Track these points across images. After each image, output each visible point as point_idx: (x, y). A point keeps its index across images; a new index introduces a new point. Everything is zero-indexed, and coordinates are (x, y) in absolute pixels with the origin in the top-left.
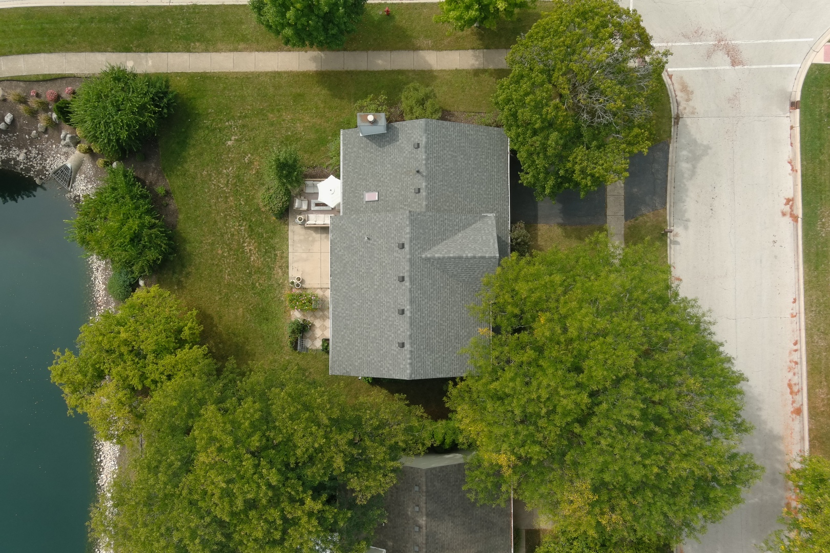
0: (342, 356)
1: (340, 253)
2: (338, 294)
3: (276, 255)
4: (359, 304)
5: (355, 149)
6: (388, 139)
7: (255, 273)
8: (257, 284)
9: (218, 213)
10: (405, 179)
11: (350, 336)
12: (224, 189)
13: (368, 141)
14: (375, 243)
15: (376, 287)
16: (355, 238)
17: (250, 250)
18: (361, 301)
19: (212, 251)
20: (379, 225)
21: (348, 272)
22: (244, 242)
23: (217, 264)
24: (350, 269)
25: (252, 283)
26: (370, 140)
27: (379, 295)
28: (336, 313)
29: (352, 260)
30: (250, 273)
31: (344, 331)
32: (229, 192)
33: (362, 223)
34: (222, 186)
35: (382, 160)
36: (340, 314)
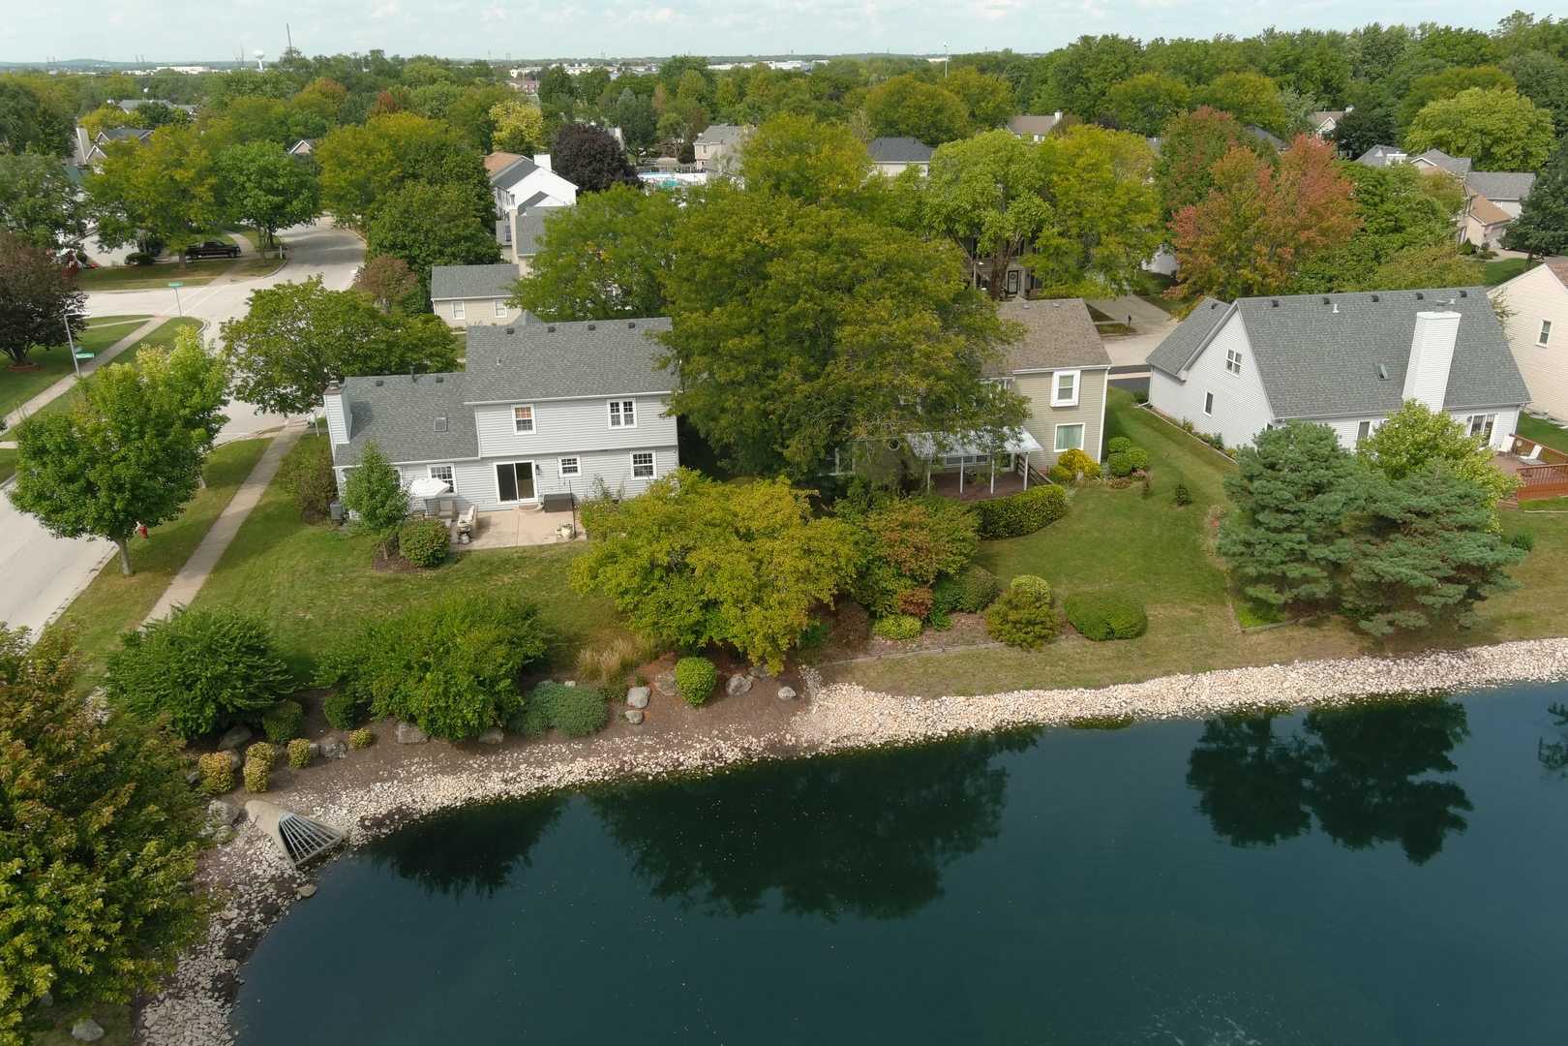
0: (656, 380)
1: (518, 390)
2: (574, 389)
3: (520, 558)
4: (585, 367)
6: (362, 413)
7: (549, 571)
10: (422, 392)
11: (628, 373)
13: (360, 434)
14: (506, 355)
15: (562, 353)
16: (498, 376)
17: (511, 579)
18: (582, 365)
20: (483, 352)
21: (544, 380)
22: (496, 585)
24: (540, 378)
26: (359, 432)
27: (573, 348)
28: (599, 388)
29: (527, 377)
31: (622, 380)
32: (403, 605)
33: (478, 369)
35: (390, 418)
36: (601, 385)
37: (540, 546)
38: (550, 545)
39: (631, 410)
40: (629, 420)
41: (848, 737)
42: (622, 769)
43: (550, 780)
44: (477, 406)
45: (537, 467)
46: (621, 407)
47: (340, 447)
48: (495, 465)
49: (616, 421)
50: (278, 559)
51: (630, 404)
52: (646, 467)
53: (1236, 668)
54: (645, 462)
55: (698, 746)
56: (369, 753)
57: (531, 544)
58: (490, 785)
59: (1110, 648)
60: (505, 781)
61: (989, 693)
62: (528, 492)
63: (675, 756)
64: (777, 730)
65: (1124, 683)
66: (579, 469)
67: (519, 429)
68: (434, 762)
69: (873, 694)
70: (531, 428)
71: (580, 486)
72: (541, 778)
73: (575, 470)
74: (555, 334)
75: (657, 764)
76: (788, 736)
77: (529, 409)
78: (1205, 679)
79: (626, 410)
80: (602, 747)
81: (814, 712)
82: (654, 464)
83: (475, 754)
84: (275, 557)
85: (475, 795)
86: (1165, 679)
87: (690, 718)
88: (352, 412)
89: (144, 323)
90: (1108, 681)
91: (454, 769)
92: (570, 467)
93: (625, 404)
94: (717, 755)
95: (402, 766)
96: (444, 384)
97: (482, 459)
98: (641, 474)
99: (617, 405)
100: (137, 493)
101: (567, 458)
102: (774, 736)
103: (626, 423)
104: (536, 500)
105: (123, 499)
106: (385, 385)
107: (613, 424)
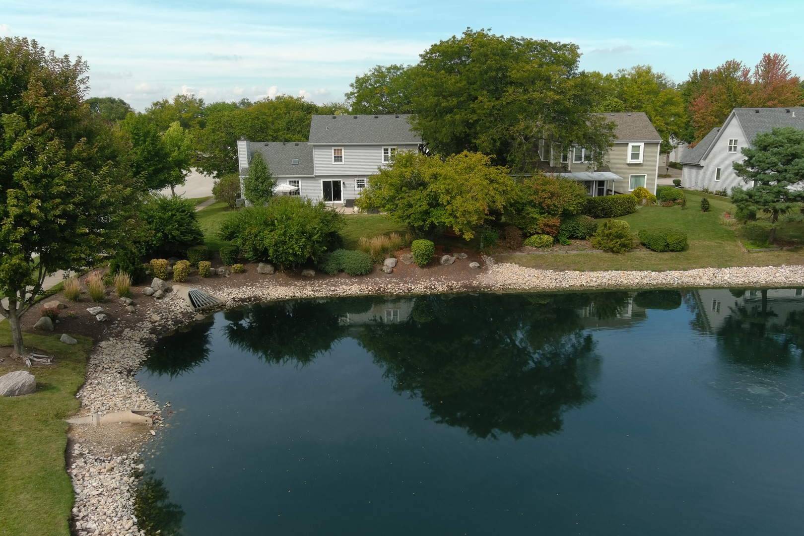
20: (319, 125)
27: (366, 124)
41: (510, 285)
42: (379, 290)
43: (338, 292)
44: (314, 146)
45: (344, 183)
46: (389, 151)
47: (243, 169)
48: (322, 180)
53: (745, 266)
55: (423, 283)
56: (242, 276)
58: (305, 292)
59: (666, 255)
60: (314, 291)
61: (593, 271)
62: (338, 197)
63: (410, 286)
64: (468, 280)
65: (676, 270)
67: (335, 161)
68: (276, 281)
69: (525, 268)
70: (341, 161)
72: (334, 291)
74: (357, 119)
75: (399, 289)
76: (474, 282)
77: (341, 150)
78: (727, 270)
80: (369, 281)
81: (490, 273)
83: (299, 280)
85: (297, 295)
86: (701, 270)
87: (419, 272)
90: (666, 269)
91: (287, 285)
92: (361, 184)
94: (433, 287)
95: (259, 282)
96: (299, 146)
97: (315, 176)
99: (387, 150)
101: (359, 178)
102: (466, 282)
104: (342, 202)
106: (269, 146)
107: (385, 160)
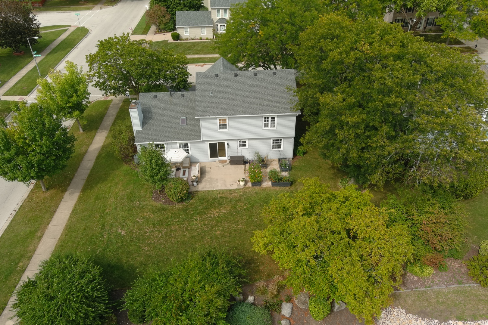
0: (287, 106)
1: (221, 110)
2: (248, 110)
3: (221, 197)
4: (253, 98)
5: (150, 133)
6: (147, 113)
7: (236, 208)
8: (244, 207)
9: (185, 236)
10: (175, 102)
11: (274, 102)
12: (163, 233)
13: (146, 125)
14: (214, 90)
15: (241, 89)
16: (211, 102)
17: (217, 213)
18: (251, 97)
19: (217, 238)
20: (204, 87)
21: (233, 105)
22: (210, 217)
23: (229, 234)
24: (231, 104)
25: (244, 210)
26: (146, 124)
27: (246, 86)
28: (260, 111)
29: (225, 103)
30: (236, 212)
31: (271, 106)
32: (167, 229)
33: (201, 97)
34: (161, 235)
35: (160, 116)
36: (261, 109)
37: (230, 190)
38: (235, 190)
39: (274, 121)
40: (273, 125)
44: (201, 118)
45: (228, 144)
46: (270, 119)
47: (138, 132)
48: (208, 143)
49: (266, 125)
50: (110, 186)
51: (274, 118)
52: (278, 145)
54: (278, 143)
57: (226, 189)
62: (223, 155)
66: (247, 145)
67: (220, 128)
69: (411, 315)
70: (226, 128)
71: (248, 153)
73: (245, 145)
74: (238, 77)
77: (225, 120)
79: (271, 121)
82: (282, 144)
84: (109, 185)
88: (143, 113)
89: (67, 30)
92: (243, 144)
93: (272, 118)
96: (185, 98)
97: (203, 141)
98: (276, 148)
99: (268, 118)
100: (41, 167)
101: (242, 140)
103: (271, 126)
104: (226, 158)
105: (34, 171)
106: (158, 98)
107: (265, 126)
